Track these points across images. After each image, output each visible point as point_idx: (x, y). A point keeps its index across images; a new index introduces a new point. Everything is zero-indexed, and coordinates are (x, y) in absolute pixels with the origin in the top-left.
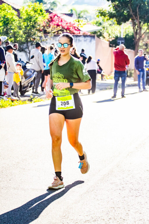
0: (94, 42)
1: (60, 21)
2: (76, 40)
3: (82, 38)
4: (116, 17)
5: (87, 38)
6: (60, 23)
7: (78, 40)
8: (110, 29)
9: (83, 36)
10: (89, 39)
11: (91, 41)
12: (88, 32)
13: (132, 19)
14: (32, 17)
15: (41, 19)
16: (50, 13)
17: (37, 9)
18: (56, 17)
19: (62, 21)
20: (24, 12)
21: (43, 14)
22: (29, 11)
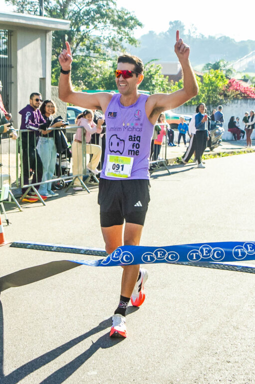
2: (253, 102)
6: (238, 88)
14: (214, 82)
15: (221, 84)
16: (230, 79)
17: (218, 76)
18: (234, 82)
19: (239, 86)
20: (207, 78)
21: (223, 80)
22: (211, 77)
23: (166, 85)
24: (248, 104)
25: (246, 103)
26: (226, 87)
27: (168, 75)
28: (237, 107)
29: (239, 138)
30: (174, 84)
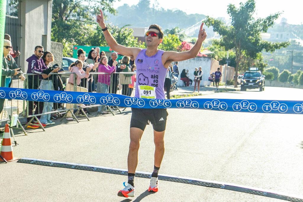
0: (210, 61)
1: (188, 47)
2: (199, 59)
3: (202, 59)
4: (225, 46)
5: (206, 59)
6: (188, 48)
7: (199, 60)
8: (219, 53)
9: (203, 57)
10: (207, 59)
11: (208, 61)
12: (206, 54)
13: (235, 47)
14: (171, 44)
15: (176, 45)
16: (182, 42)
17: (174, 39)
18: (186, 44)
19: (189, 47)
20: (166, 40)
21: (178, 42)
22: (169, 40)
23: (136, 44)
24: (195, 61)
25: (194, 59)
26: (180, 47)
27: (138, 37)
28: (187, 62)
29: (188, 85)
30: (142, 44)
